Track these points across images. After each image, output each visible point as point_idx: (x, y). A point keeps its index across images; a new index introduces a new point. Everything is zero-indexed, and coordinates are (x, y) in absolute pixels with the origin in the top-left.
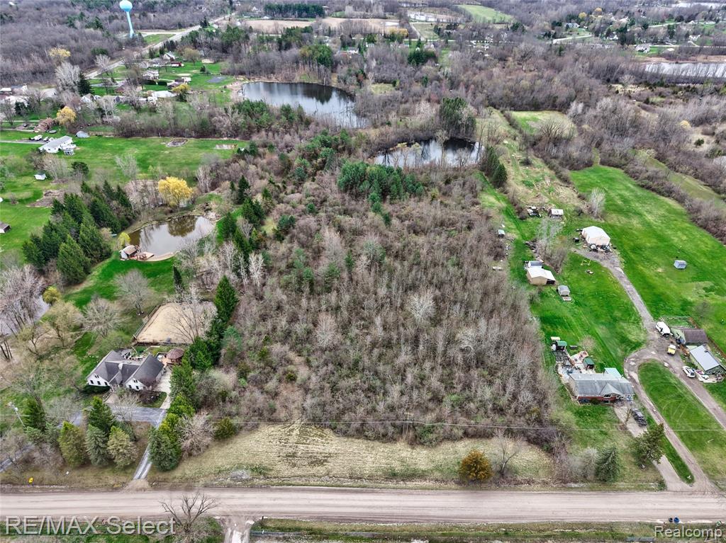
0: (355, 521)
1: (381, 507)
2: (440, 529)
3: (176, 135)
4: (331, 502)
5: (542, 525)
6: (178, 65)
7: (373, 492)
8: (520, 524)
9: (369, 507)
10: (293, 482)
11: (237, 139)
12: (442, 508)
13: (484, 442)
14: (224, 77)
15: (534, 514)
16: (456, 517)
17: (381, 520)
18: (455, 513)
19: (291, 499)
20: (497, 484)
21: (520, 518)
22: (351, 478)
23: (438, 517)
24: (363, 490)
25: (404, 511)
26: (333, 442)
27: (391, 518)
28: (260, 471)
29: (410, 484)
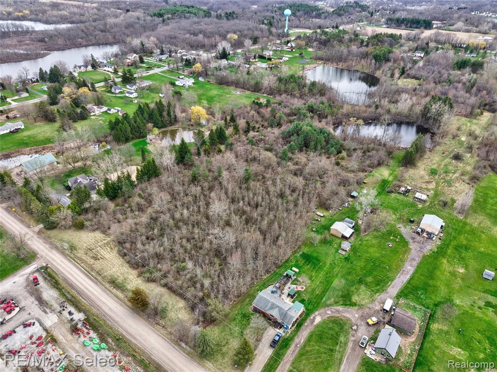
0: (75, 289)
1: (90, 291)
2: (97, 317)
3: (243, 88)
4: (76, 276)
5: (139, 349)
6: (290, 50)
7: (96, 283)
8: (130, 341)
9: (86, 288)
10: (76, 260)
11: (271, 97)
12: (111, 309)
13: (172, 295)
14: (310, 60)
15: (142, 341)
16: (110, 317)
17: (83, 296)
18: (112, 315)
19: (67, 265)
20: (148, 317)
21: (135, 338)
22: (97, 272)
23: (104, 312)
24: (95, 280)
25: (95, 299)
26: (112, 254)
27: (88, 298)
28: (72, 248)
29: (114, 291)
